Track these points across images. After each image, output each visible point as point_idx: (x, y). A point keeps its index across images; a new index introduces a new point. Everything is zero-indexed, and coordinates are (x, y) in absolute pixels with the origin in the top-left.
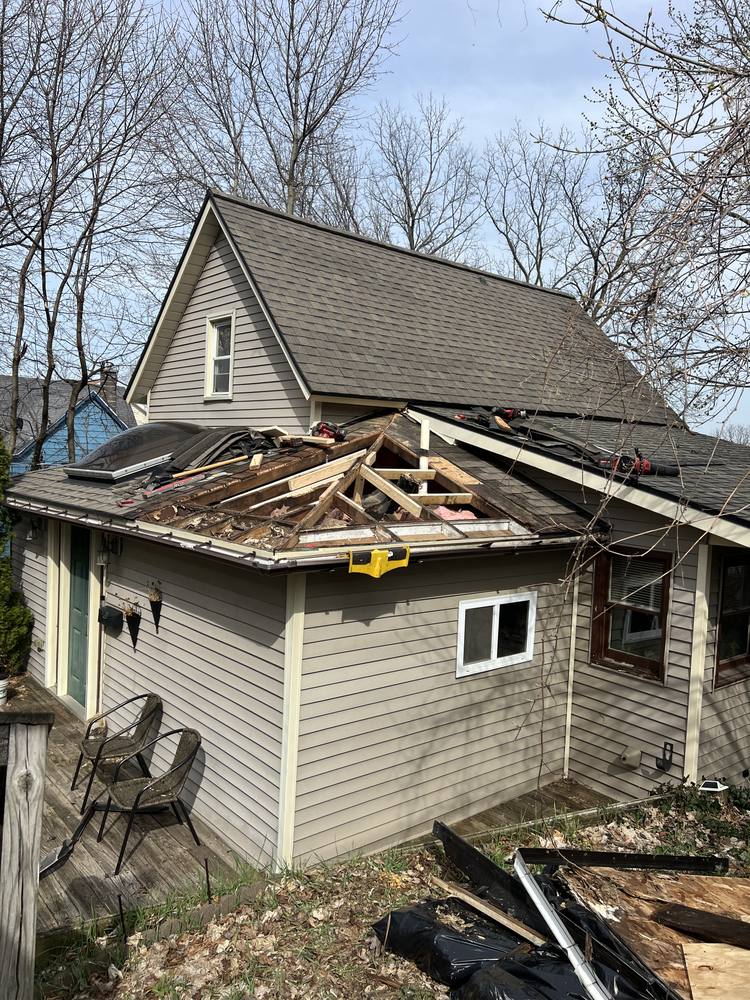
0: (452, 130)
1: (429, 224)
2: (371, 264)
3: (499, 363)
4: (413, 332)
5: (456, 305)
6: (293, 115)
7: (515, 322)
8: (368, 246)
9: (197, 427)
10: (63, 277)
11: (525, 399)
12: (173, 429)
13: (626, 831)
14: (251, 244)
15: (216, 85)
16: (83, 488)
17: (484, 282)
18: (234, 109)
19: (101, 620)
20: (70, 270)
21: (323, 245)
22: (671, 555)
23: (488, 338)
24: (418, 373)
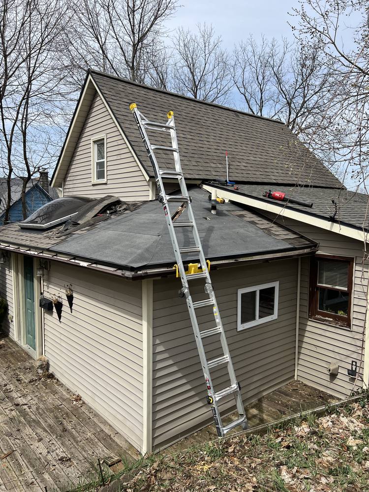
0: (216, 42)
1: (205, 91)
2: (178, 107)
3: (249, 158)
4: (202, 142)
5: (224, 128)
6: (132, 31)
7: (255, 136)
8: (176, 98)
9: (89, 198)
10: (14, 122)
11: (263, 177)
12: (76, 200)
13: (342, 419)
14: (113, 97)
15: (90, 17)
16: (28, 234)
17: (238, 116)
18: (101, 30)
19: (41, 305)
20: (17, 118)
21: (152, 98)
22: (353, 258)
23: (242, 145)
24: (207, 165)
